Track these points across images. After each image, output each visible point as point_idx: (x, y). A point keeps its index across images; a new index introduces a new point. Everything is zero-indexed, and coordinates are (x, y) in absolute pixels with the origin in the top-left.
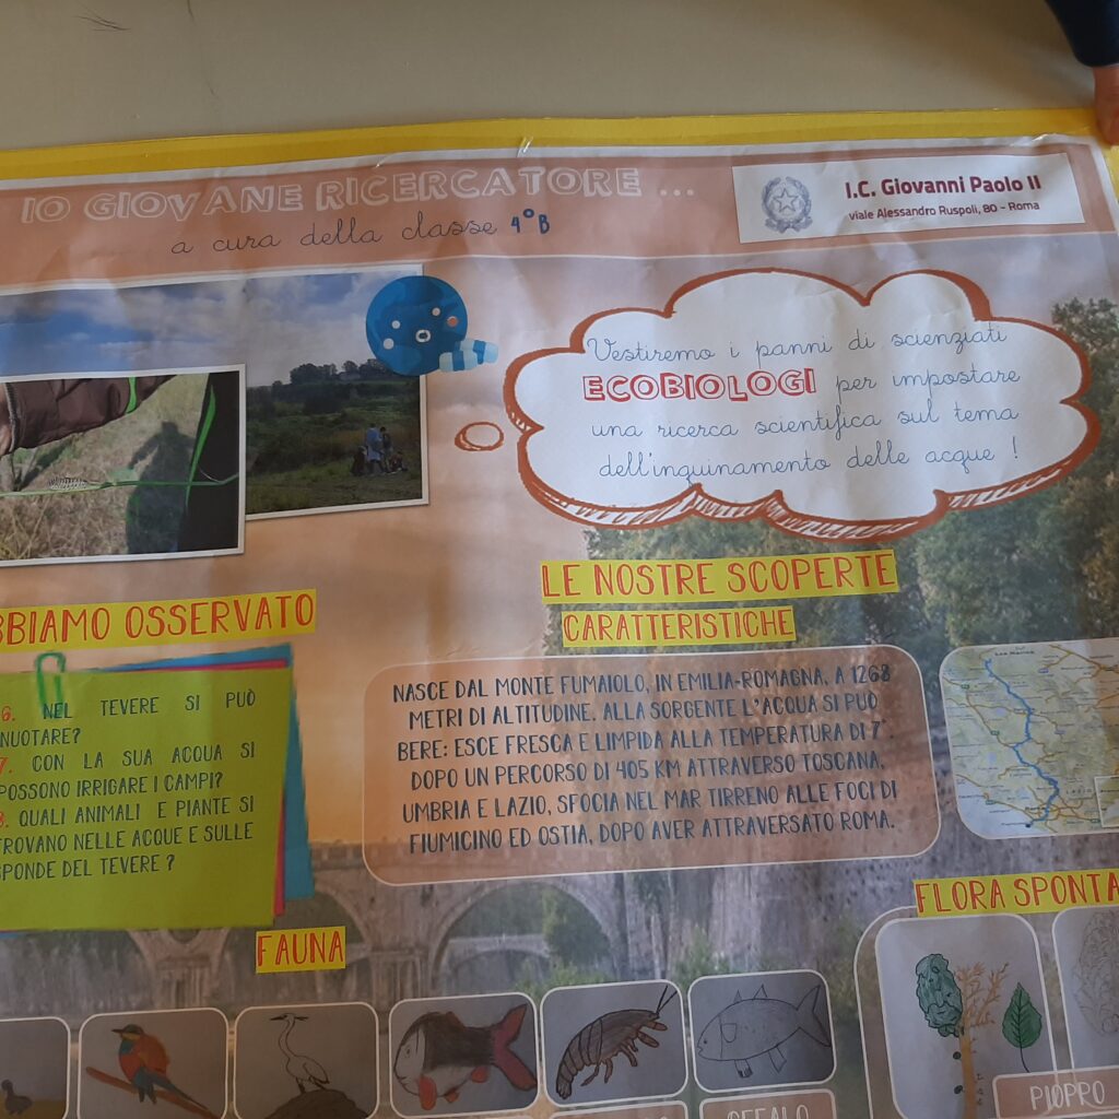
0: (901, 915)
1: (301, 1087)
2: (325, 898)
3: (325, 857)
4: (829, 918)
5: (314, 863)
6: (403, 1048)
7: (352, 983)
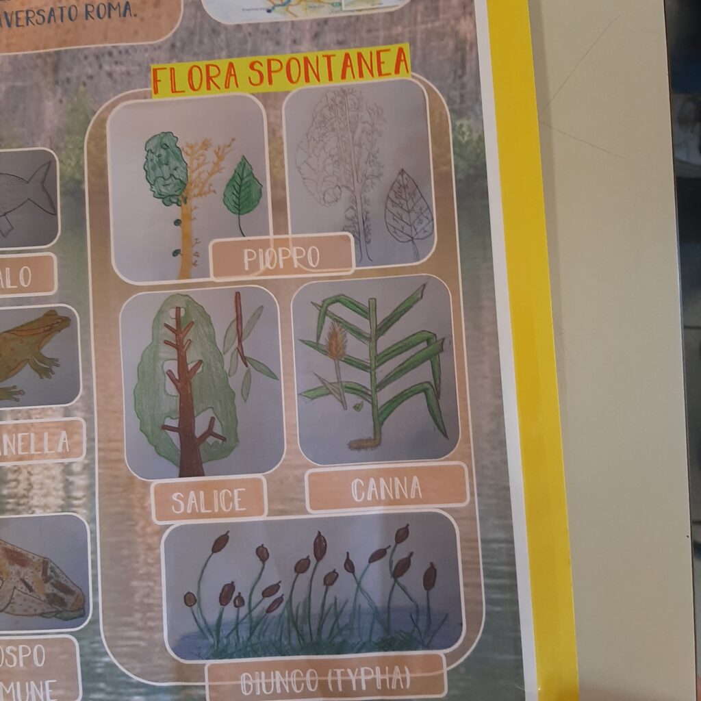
0: (136, 96)
4: (64, 100)
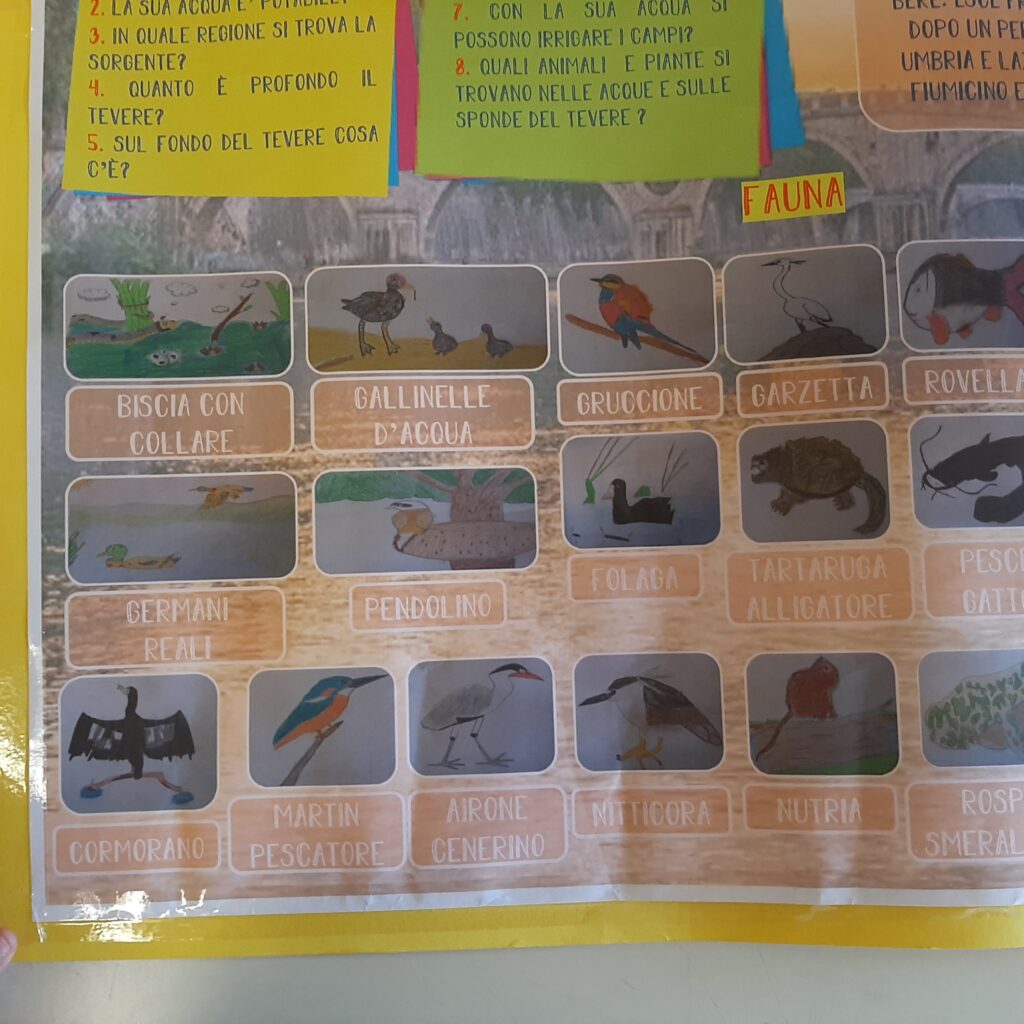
1: (801, 327)
2: (817, 146)
3: (816, 106)
5: (802, 113)
6: (913, 287)
7: (853, 226)
